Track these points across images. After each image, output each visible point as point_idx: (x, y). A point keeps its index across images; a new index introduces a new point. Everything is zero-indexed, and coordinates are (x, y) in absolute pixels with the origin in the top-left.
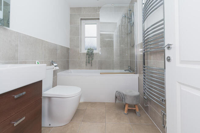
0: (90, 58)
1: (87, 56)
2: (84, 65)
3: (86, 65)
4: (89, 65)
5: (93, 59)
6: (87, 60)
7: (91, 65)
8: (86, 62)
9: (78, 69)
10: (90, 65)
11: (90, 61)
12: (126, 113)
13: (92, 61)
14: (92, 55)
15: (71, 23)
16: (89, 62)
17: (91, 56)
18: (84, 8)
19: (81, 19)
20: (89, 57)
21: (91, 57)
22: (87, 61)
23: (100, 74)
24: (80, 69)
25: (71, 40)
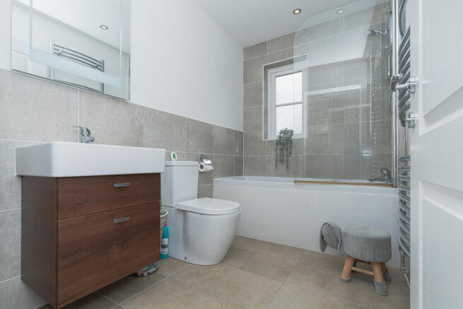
0: (285, 151)
1: (279, 147)
2: (272, 166)
3: (276, 166)
4: (282, 168)
5: (291, 153)
6: (279, 155)
7: (287, 167)
8: (276, 161)
9: (260, 175)
10: (285, 166)
11: (285, 159)
12: (343, 278)
13: (290, 158)
14: (289, 145)
15: (245, 80)
16: (282, 161)
17: (286, 147)
18: (272, 41)
19: (267, 68)
20: (282, 150)
21: (287, 149)
22: (279, 158)
23: (294, 183)
24: (262, 175)
25: (246, 115)
